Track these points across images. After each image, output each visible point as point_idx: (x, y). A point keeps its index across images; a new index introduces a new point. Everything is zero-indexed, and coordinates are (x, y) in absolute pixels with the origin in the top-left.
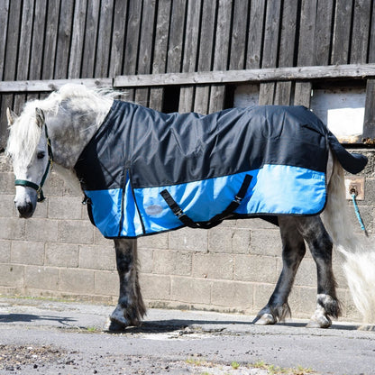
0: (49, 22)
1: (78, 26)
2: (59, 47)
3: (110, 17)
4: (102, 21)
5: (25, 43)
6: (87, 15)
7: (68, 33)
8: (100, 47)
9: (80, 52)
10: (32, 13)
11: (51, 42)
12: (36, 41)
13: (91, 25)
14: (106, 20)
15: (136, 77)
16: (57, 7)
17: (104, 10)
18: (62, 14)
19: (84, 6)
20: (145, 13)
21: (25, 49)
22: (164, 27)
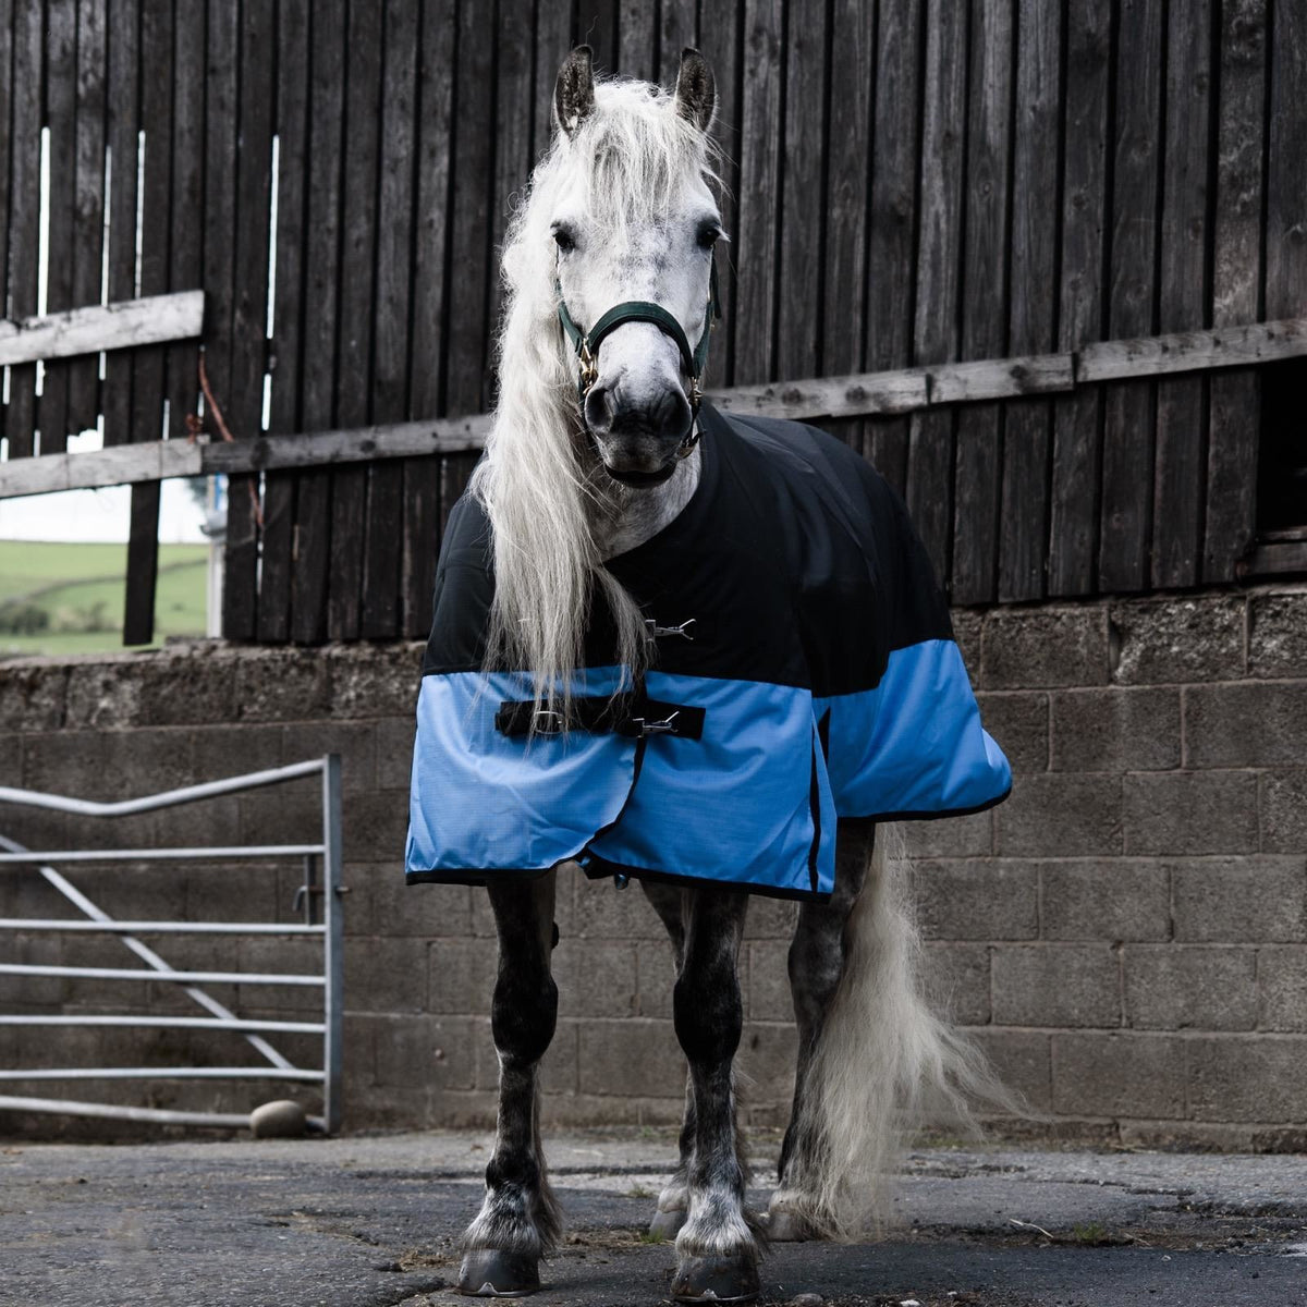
0: (835, 176)
1: (938, 183)
2: (875, 259)
3: (1051, 141)
4: (1024, 157)
5: (755, 255)
6: (967, 141)
7: (905, 210)
8: (1021, 246)
9: (948, 271)
10: (774, 147)
11: (849, 245)
12: (795, 244)
13: (985, 173)
14: (1038, 151)
15: (1154, 343)
16: (861, 120)
17: (1027, 117)
18: (881, 141)
19: (955, 110)
20: (1175, 118)
21: (758, 275)
22: (1245, 159)
